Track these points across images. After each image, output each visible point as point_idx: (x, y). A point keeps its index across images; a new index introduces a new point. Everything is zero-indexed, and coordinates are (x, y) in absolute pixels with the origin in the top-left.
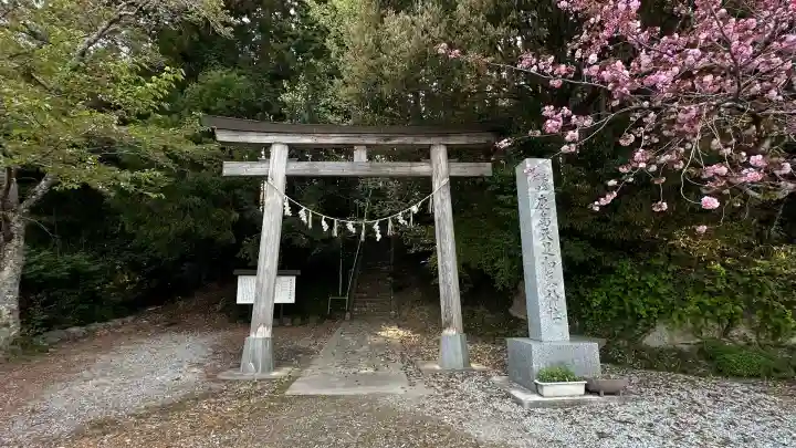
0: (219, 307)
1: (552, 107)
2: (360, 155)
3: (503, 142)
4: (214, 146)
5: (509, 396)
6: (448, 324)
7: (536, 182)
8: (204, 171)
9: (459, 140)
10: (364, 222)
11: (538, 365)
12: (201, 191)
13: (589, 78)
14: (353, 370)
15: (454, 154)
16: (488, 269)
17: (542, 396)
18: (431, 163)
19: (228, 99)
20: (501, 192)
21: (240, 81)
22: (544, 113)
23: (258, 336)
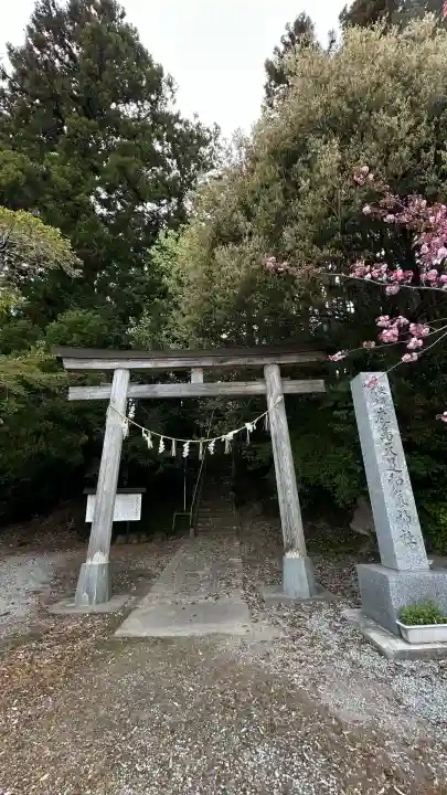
0: (70, 525)
1: (387, 317)
2: (197, 377)
3: (336, 355)
4: (64, 375)
5: (366, 641)
6: (291, 547)
7: (373, 395)
8: (57, 399)
9: (292, 360)
10: (201, 441)
11: (398, 600)
12: (54, 416)
13: (428, 283)
14: (193, 598)
15: (287, 373)
16: (328, 484)
17: (407, 642)
18: (265, 382)
19: (82, 334)
20: (335, 407)
21: (93, 319)
22: (379, 324)
23: (95, 562)
